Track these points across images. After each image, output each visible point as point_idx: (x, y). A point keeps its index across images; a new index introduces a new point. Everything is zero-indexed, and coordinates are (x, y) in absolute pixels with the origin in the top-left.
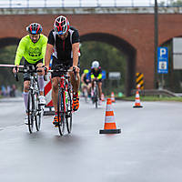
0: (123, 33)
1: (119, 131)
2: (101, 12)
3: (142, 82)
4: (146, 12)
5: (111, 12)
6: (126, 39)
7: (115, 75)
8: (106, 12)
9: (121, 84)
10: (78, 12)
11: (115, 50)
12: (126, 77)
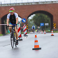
0: (49, 10)
1: (40, 49)
2: (41, 3)
3: (55, 26)
4: (56, 3)
5: (44, 3)
6: (50, 12)
7: (47, 24)
8: (42, 3)
9: (49, 27)
10: (33, 4)
11: (46, 16)
12: (50, 25)
